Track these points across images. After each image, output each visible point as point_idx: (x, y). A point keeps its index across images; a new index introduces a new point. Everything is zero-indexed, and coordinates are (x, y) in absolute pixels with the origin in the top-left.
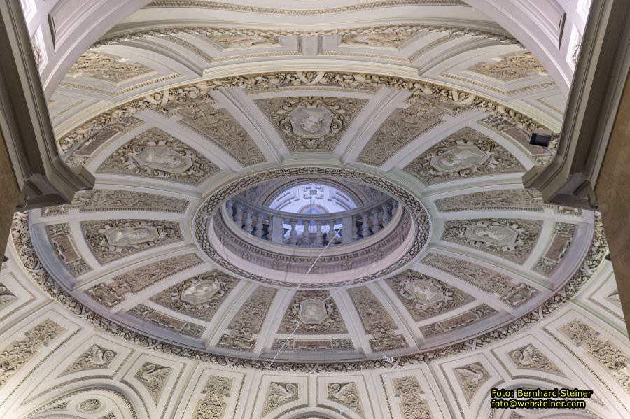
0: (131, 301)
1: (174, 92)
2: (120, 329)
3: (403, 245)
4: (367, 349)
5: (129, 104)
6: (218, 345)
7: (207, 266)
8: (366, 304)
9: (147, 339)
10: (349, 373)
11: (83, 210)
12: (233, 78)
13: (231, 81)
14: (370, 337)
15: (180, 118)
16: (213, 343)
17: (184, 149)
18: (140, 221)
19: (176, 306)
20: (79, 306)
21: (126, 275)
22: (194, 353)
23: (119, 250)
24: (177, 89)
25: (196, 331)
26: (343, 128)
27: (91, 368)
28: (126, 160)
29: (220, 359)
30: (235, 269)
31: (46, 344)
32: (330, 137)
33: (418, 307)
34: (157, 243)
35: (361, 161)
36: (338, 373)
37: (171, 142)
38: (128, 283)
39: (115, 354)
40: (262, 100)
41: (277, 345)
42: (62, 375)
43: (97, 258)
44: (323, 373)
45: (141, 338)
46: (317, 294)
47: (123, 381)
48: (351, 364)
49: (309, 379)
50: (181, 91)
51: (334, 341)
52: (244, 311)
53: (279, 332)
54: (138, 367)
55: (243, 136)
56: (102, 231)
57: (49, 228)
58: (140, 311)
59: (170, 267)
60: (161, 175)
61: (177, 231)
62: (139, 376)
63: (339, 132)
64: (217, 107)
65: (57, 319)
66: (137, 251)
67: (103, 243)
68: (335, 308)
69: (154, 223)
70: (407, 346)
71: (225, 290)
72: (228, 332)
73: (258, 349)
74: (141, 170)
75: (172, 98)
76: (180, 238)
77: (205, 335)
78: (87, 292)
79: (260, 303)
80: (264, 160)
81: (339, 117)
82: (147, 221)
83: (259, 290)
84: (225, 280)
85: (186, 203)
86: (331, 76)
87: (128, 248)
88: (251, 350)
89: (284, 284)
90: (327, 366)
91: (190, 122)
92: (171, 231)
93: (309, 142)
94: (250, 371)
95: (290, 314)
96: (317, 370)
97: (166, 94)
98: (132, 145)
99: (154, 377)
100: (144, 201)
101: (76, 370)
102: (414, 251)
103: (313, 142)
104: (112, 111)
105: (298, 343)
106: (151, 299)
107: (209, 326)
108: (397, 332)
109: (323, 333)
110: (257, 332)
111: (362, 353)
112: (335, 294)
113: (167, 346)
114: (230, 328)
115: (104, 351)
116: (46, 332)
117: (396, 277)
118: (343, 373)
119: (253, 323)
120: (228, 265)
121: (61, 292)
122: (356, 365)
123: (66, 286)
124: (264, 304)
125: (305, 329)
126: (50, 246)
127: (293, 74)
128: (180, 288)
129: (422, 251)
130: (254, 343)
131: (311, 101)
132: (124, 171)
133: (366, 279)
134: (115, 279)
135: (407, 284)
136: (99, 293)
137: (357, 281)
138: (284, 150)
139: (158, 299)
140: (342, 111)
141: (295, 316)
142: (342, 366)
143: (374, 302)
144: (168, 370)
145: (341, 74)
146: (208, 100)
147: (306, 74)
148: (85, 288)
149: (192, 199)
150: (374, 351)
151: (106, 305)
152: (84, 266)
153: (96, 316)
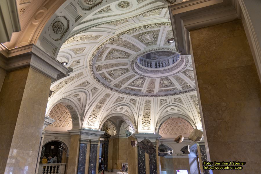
0: (123, 86)
1: (110, 39)
2: (123, 93)
3: (183, 64)
4: (181, 89)
5: (102, 44)
6: (146, 93)
7: (138, 76)
8: (178, 79)
9: (129, 94)
10: (178, 95)
11: (105, 69)
12: (122, 33)
13: (122, 34)
14: (181, 86)
15: (116, 45)
16: (144, 92)
17: (122, 51)
18: (119, 69)
19: (134, 86)
20: (112, 89)
21: (121, 81)
22: (140, 96)
23: (117, 76)
24: (110, 38)
25: (140, 90)
26: (157, 38)
27: (120, 101)
28: (110, 56)
29: (147, 96)
30: (144, 76)
31: (108, 98)
32: (155, 41)
33: (192, 78)
34: (124, 73)
35: (165, 45)
36: (175, 96)
37: (117, 50)
38: (122, 82)
39: (124, 98)
40: (134, 36)
41: (160, 91)
42: (114, 104)
43: (113, 78)
44: (172, 96)
45: (128, 94)
46: (165, 78)
47: (127, 103)
48: (178, 93)
49: (168, 98)
50: (111, 39)
51: (173, 89)
52: (150, 85)
53: (159, 88)
54: (129, 100)
55: (133, 45)
56: (111, 73)
57: (100, 74)
58: (126, 88)
59: (129, 78)
60: (119, 58)
61: (128, 70)
62: (130, 102)
63: (156, 39)
64: (123, 40)
65: (109, 92)
66: (121, 76)
67: (113, 75)
68: (171, 81)
69: (122, 69)
70: (191, 87)
71: (144, 81)
72: (147, 90)
73: (155, 93)
74: (114, 58)
75: (110, 41)
76: (129, 71)
77: (142, 91)
78: (113, 86)
79: (152, 82)
80: (140, 50)
81: (155, 35)
82: (121, 69)
83: (151, 79)
84: (143, 78)
85: (127, 63)
86: (144, 26)
87: (119, 75)
88: (154, 93)
89: (156, 77)
90: (172, 94)
91: (119, 45)
92: (127, 70)
93: (150, 43)
94: (154, 98)
95: (161, 84)
96: (170, 96)
97: (109, 40)
98: (109, 53)
99: (133, 101)
100: (118, 65)
101: (117, 102)
102: (186, 65)
103: (151, 43)
104: (99, 47)
105: (164, 90)
106: (128, 85)
107: (143, 89)
108: (188, 84)
109: (170, 87)
110: (154, 89)
111: (180, 90)
112: (170, 78)
113: (134, 95)
114: (147, 89)
115: (121, 97)
116: (107, 95)
117: (184, 71)
118: (177, 96)
119: (152, 87)
120: (142, 75)
121: (107, 87)
122: (179, 93)
123: (108, 85)
124: (153, 82)
125: (165, 87)
126: (102, 78)
127: (135, 28)
128: (133, 82)
129: (188, 64)
130: (154, 91)
131: (146, 33)
132: (111, 59)
133: (176, 73)
134: (118, 82)
135: (187, 73)
136: (116, 85)
137: (174, 74)
138: (145, 46)
139: (129, 85)
140: (155, 34)
141: (162, 84)
142: (176, 94)
143: (180, 78)
144: (136, 100)
145: (147, 25)
146: (121, 39)
147: (139, 27)
148: (113, 85)
149: (128, 62)
150: (183, 89)
151: (118, 88)
152: (111, 81)
153: (117, 91)
